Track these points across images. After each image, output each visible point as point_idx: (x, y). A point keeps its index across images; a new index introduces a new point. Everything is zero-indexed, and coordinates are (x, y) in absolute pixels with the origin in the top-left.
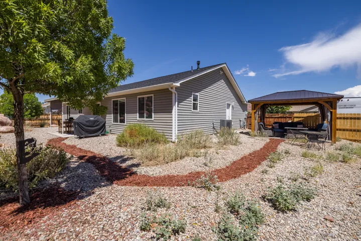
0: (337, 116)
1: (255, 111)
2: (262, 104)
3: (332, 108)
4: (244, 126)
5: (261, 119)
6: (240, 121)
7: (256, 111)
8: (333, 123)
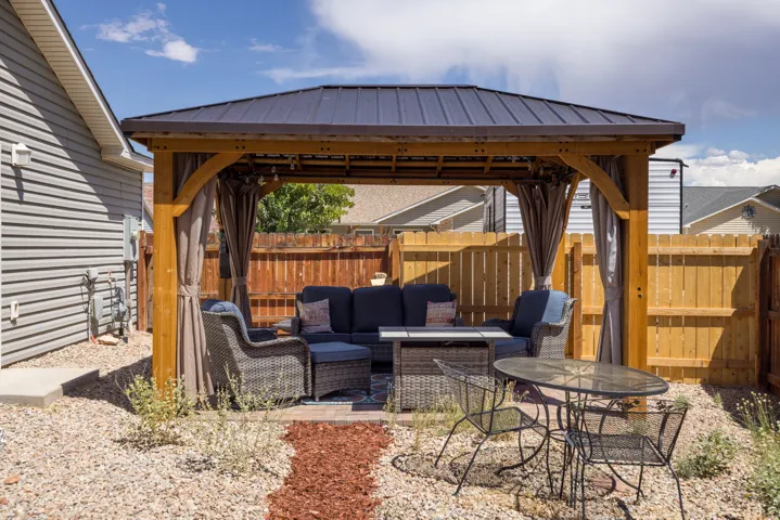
0: (652, 250)
1: (180, 209)
2: (231, 157)
3: (626, 197)
4: (120, 317)
5: (225, 273)
6: (90, 283)
7: (190, 214)
8: (632, 292)
